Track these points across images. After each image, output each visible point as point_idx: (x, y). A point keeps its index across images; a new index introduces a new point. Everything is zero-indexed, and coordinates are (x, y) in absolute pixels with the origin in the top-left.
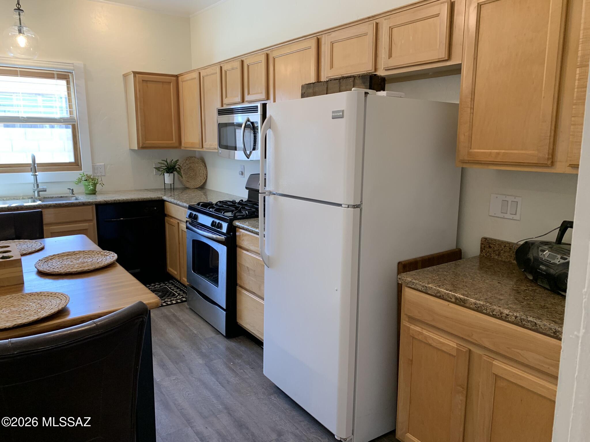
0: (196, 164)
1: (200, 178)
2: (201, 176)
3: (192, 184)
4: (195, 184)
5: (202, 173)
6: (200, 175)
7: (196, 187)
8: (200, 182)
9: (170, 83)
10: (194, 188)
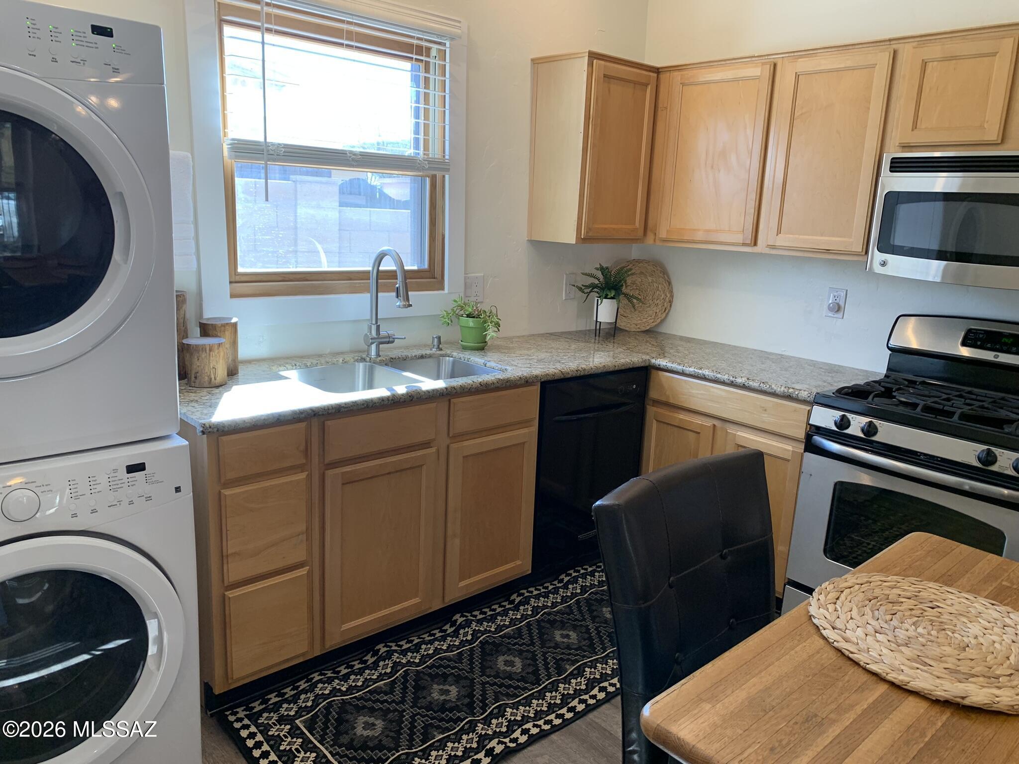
0: (649, 277)
1: (655, 309)
2: (657, 305)
3: (636, 322)
4: (640, 322)
5: (662, 297)
6: (656, 302)
7: (644, 329)
8: (653, 317)
9: (646, 85)
10: (638, 330)
